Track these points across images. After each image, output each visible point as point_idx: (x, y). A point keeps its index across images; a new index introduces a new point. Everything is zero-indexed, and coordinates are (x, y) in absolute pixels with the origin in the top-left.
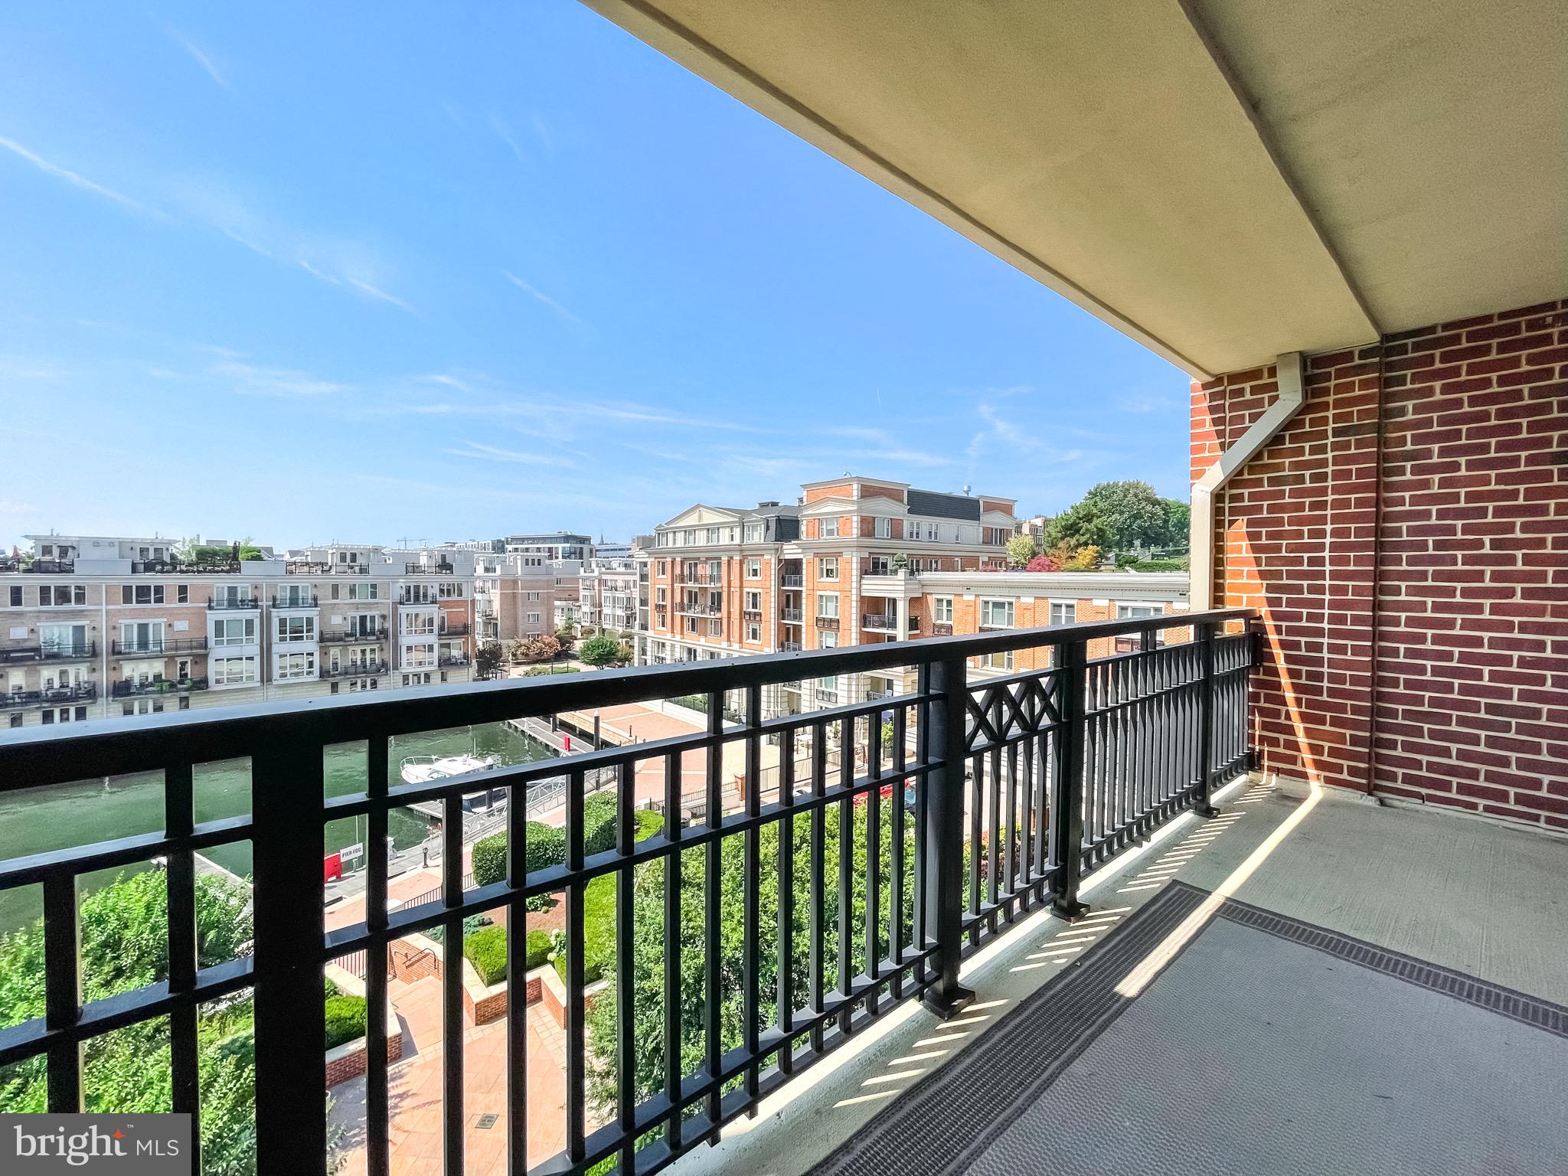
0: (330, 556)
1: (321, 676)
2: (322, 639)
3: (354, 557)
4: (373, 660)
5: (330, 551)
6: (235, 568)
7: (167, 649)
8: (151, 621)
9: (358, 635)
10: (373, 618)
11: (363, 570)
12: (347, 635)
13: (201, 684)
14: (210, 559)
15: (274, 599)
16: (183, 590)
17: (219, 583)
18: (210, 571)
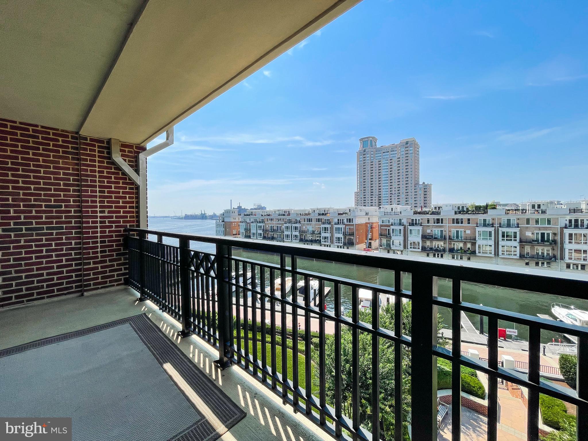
0: (527, 206)
1: (520, 257)
2: (521, 241)
3: (539, 206)
4: (548, 254)
5: (528, 204)
6: (485, 212)
7: (464, 239)
8: (459, 230)
9: (540, 241)
10: (548, 235)
11: (544, 212)
12: (533, 241)
13: (474, 253)
14: (478, 209)
15: (500, 224)
16: (469, 220)
17: (481, 217)
18: (477, 214)
